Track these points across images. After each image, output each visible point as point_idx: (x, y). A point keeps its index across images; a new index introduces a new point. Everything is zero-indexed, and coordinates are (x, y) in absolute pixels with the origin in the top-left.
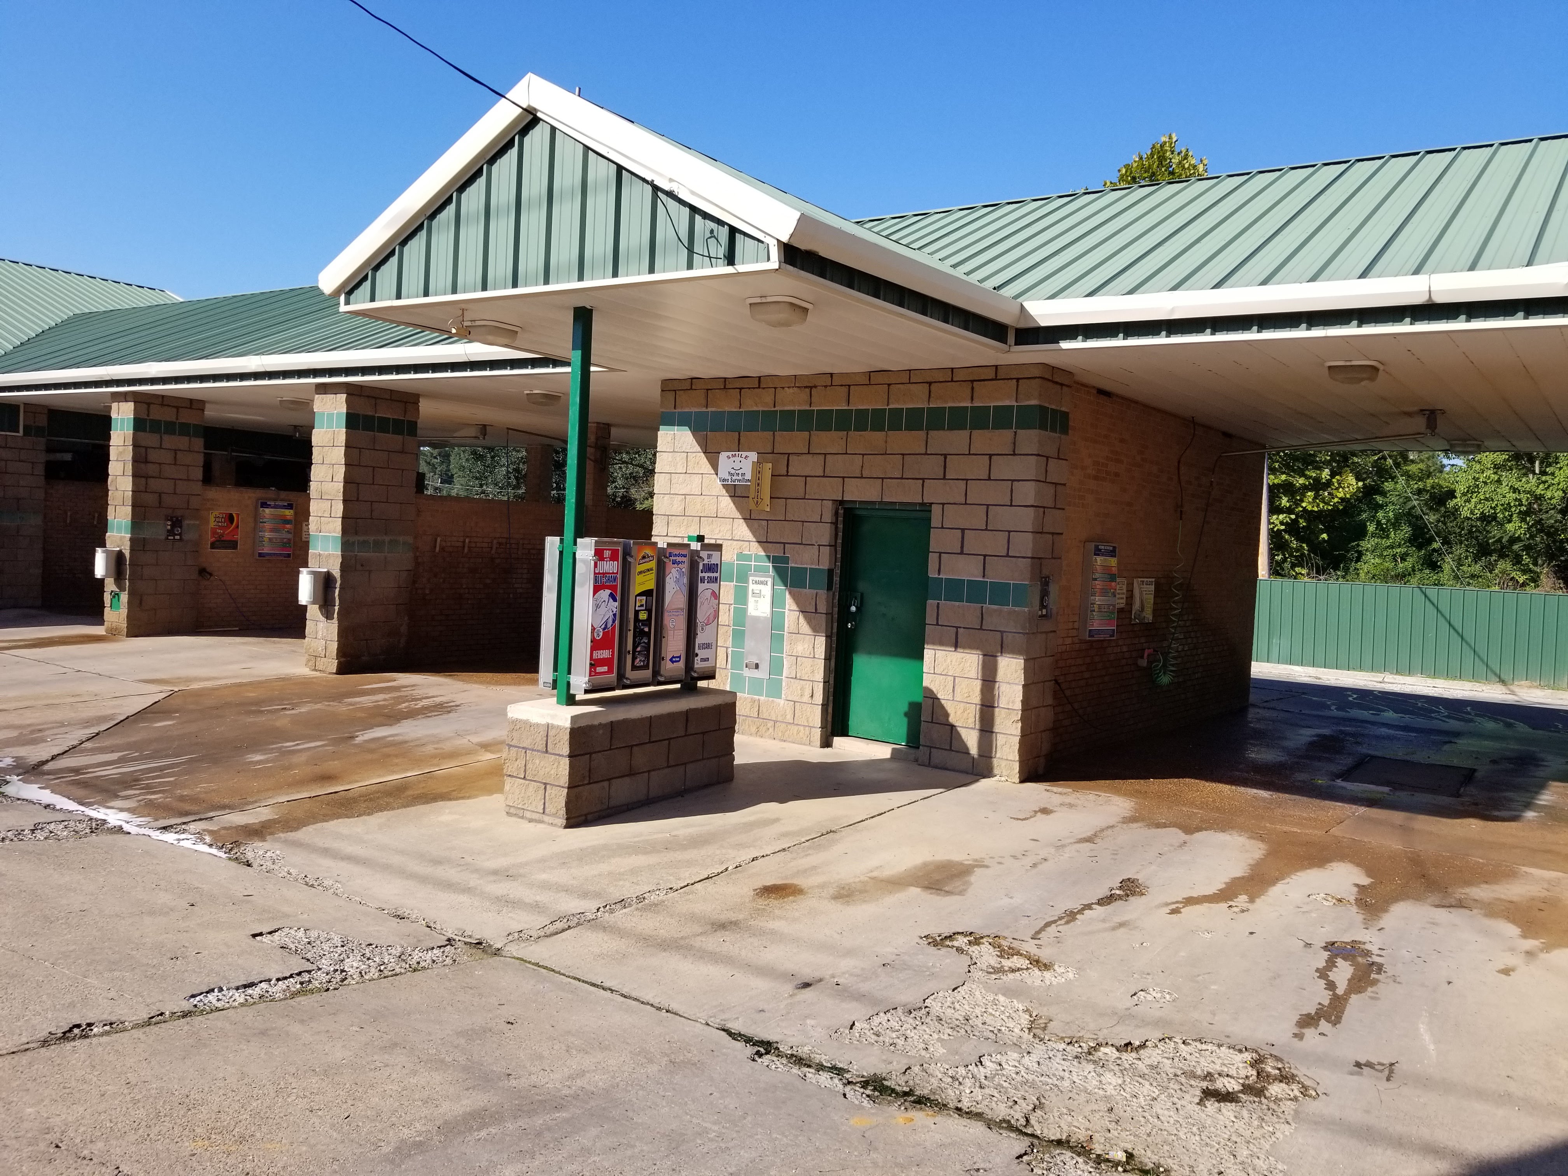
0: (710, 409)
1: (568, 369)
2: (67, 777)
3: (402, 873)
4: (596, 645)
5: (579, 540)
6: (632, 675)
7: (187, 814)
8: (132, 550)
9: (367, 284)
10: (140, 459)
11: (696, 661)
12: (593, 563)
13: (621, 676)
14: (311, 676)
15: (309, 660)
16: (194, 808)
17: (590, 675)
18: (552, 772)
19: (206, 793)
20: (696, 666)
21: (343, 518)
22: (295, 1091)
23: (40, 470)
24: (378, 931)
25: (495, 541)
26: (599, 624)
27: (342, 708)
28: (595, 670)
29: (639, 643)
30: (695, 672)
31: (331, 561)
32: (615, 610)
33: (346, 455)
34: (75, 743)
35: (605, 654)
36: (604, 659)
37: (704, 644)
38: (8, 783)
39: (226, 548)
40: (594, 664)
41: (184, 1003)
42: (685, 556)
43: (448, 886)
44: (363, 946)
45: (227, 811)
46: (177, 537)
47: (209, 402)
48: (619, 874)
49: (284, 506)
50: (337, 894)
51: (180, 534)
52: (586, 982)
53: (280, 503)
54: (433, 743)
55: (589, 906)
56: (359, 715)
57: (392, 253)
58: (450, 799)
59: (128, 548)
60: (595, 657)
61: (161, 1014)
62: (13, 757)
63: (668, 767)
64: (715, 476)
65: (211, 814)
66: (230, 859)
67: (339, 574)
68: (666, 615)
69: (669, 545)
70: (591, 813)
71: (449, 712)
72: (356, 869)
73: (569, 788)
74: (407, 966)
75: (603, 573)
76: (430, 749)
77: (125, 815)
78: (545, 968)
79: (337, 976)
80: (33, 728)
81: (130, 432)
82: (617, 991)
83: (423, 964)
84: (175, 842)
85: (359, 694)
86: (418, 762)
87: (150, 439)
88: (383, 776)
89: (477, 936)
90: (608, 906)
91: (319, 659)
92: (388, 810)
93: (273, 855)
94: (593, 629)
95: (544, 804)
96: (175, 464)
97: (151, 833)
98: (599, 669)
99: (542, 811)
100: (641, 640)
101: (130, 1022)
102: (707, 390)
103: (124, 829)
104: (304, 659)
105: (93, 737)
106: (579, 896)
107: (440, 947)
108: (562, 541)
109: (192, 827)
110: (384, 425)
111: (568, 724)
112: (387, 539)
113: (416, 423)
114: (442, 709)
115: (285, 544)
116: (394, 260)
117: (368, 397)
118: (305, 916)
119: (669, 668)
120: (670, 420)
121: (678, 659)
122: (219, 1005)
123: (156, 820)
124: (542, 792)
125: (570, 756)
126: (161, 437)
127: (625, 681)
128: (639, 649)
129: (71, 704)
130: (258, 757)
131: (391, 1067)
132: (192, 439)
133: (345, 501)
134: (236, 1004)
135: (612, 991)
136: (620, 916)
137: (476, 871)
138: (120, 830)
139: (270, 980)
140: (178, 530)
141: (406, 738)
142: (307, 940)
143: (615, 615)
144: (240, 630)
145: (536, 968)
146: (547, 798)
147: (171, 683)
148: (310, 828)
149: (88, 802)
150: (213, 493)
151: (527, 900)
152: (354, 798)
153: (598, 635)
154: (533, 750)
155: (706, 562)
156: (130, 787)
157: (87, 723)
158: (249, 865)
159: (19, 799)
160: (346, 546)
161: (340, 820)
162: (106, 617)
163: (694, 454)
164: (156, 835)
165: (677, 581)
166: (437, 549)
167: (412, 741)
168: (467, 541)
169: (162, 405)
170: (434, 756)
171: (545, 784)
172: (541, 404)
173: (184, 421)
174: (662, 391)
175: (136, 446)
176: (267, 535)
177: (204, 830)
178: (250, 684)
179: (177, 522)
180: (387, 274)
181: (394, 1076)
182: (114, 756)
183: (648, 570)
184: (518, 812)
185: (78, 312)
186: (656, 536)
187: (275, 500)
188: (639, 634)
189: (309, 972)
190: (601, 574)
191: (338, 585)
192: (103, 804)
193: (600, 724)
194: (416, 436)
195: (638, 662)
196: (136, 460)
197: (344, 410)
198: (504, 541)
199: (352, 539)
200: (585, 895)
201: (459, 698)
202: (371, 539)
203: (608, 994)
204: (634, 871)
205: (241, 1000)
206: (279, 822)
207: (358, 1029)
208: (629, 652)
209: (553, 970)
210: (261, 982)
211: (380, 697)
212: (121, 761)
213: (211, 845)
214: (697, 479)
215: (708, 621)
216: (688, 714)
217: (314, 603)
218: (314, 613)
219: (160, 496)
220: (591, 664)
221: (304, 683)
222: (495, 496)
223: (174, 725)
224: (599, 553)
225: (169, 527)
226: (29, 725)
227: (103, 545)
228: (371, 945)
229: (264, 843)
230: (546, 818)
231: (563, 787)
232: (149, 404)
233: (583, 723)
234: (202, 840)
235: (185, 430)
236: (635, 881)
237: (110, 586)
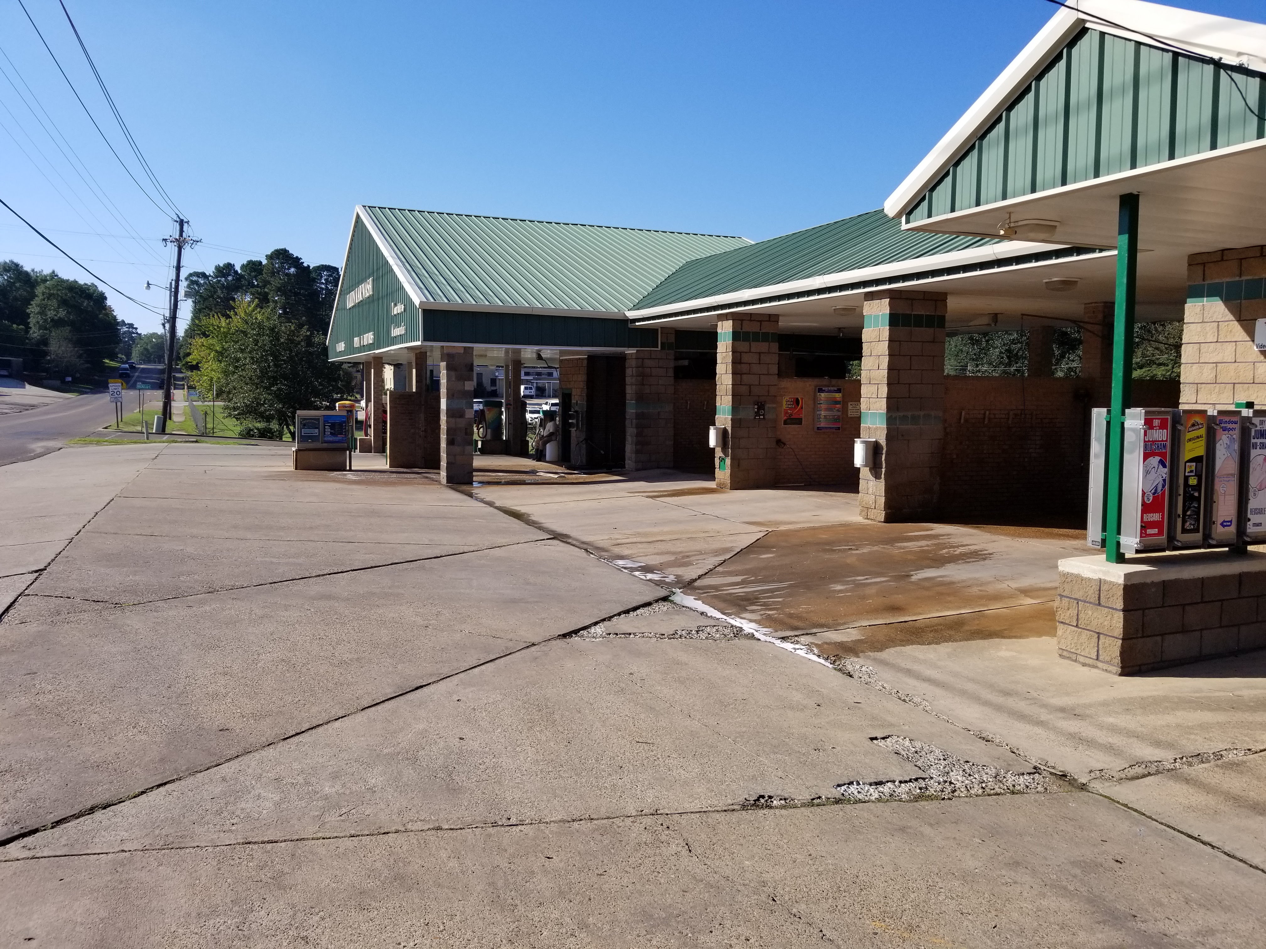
0: (1244, 278)
1: (1115, 252)
2: (710, 592)
3: (977, 699)
4: (1146, 508)
5: (1127, 411)
6: (1182, 538)
7: (796, 628)
8: (733, 427)
9: (925, 204)
10: (736, 362)
11: (1248, 526)
12: (1142, 431)
13: (1171, 538)
14: (865, 523)
15: (862, 511)
16: (800, 624)
17: (1141, 537)
18: (1106, 623)
19: (806, 612)
20: (1248, 531)
21: (887, 398)
22: (942, 890)
23: (671, 373)
24: (971, 750)
25: (1011, 413)
26: (1149, 488)
27: (896, 550)
28: (1146, 532)
29: (1189, 508)
30: (1248, 536)
31: (878, 433)
32: (1164, 476)
33: (890, 347)
34: (712, 567)
35: (1156, 517)
36: (1154, 521)
37: (1256, 509)
38: (674, 593)
39: (794, 424)
40: (1145, 526)
41: (834, 790)
42: (1236, 423)
43: (1022, 717)
44: (961, 762)
45: (825, 629)
46: (762, 417)
47: (783, 315)
48: (1188, 727)
49: (835, 390)
50: (926, 711)
51: (763, 415)
52: (1182, 833)
53: (832, 389)
54: (977, 585)
55: (1166, 756)
56: (909, 557)
57: (947, 174)
58: (1004, 637)
59: (730, 426)
60: (1145, 520)
61: (820, 798)
62: (675, 575)
63: (1221, 627)
64: (1251, 343)
65: (814, 630)
66: (835, 669)
67: (885, 443)
68: (1217, 480)
69: (1220, 412)
70: (1145, 665)
71: (985, 559)
72: (938, 691)
73: (1123, 639)
74: (1005, 787)
75: (1153, 441)
76: (975, 590)
77: (753, 625)
78: (1136, 811)
79: (948, 787)
80: (683, 554)
81: (730, 342)
82: (1218, 848)
83: (1018, 788)
84: (793, 651)
85: (906, 539)
86: (968, 601)
87: (743, 346)
88: (941, 611)
89: (1061, 767)
90: (1184, 758)
91: (870, 510)
92: (952, 642)
93: (868, 670)
94: (1144, 493)
95: (1098, 651)
96: (759, 363)
97: (773, 640)
98: (1149, 531)
99: (1095, 657)
100: (1192, 504)
101: (799, 800)
102: (1241, 259)
103: (756, 636)
104: (858, 510)
105: (722, 563)
106: (1152, 744)
107: (1030, 774)
108: (1109, 412)
109: (803, 639)
110: (918, 321)
111: (1121, 581)
112: (922, 413)
113: (944, 316)
114: (977, 556)
115: (836, 420)
116: (949, 179)
117: (907, 299)
118: (907, 727)
119: (1219, 531)
120: (1197, 293)
121: (1229, 524)
122: (860, 796)
123: (776, 631)
124: (1095, 640)
125: (1124, 610)
126: (750, 344)
127: (1176, 543)
128: (1189, 513)
129: (704, 538)
130: (839, 587)
131: (1020, 885)
132: (771, 344)
133: (889, 384)
134: (873, 798)
135: (1213, 847)
136: (1199, 770)
137: (1044, 706)
138: (752, 637)
139: (894, 782)
140: (762, 412)
141: (953, 579)
142: (914, 749)
143: (1164, 480)
144: (805, 485)
145: (1126, 809)
146: (1100, 646)
147: (765, 525)
148: (892, 650)
149: (728, 613)
150: (786, 383)
151: (1100, 741)
152: (921, 628)
153: (1148, 499)
154: (1085, 602)
155: (1258, 428)
156: (753, 604)
157: (717, 552)
158: (851, 676)
159: (683, 606)
160: (890, 420)
161: (914, 646)
162: (716, 476)
163: (1226, 323)
164: (778, 643)
165: (1228, 447)
166: (962, 421)
167: (959, 582)
168: (987, 412)
169: (751, 320)
170: (981, 597)
171: (1098, 633)
172: (1058, 290)
173: (764, 331)
174: (1189, 265)
175: (734, 351)
176: (823, 413)
177: (812, 643)
178: (821, 528)
179: (761, 406)
180: (943, 191)
181: (1025, 894)
182: (739, 579)
183: (1198, 437)
184: (1071, 655)
185: (689, 260)
186: (1183, 403)
187: (828, 386)
188: (1189, 498)
189: (924, 779)
190: (1151, 441)
191: (884, 451)
192: (738, 615)
193: (1153, 583)
194: (944, 328)
195: (1187, 526)
196: (734, 362)
197: (887, 311)
198: (1019, 412)
199: (894, 415)
200: (1157, 744)
201: (991, 548)
202: (909, 414)
203: (1208, 849)
204: (1204, 727)
205: (876, 795)
206: (867, 643)
207: (980, 842)
208: (1179, 516)
209: (1144, 815)
210: (888, 782)
211: (923, 543)
212: (743, 583)
213: (819, 656)
214: (1230, 347)
215: (1261, 486)
216: (1241, 578)
217: (866, 466)
218: (865, 474)
219: (750, 387)
220: (1142, 526)
221: (860, 528)
222: (990, 373)
223: (774, 557)
224: (1148, 422)
225: (756, 410)
226: (681, 552)
227: (714, 424)
228: (967, 762)
229: (859, 659)
230: (1100, 665)
231: (1117, 638)
232: (742, 320)
233: (1135, 581)
234: (812, 651)
235: (766, 337)
236: (1207, 737)
237: (719, 453)
